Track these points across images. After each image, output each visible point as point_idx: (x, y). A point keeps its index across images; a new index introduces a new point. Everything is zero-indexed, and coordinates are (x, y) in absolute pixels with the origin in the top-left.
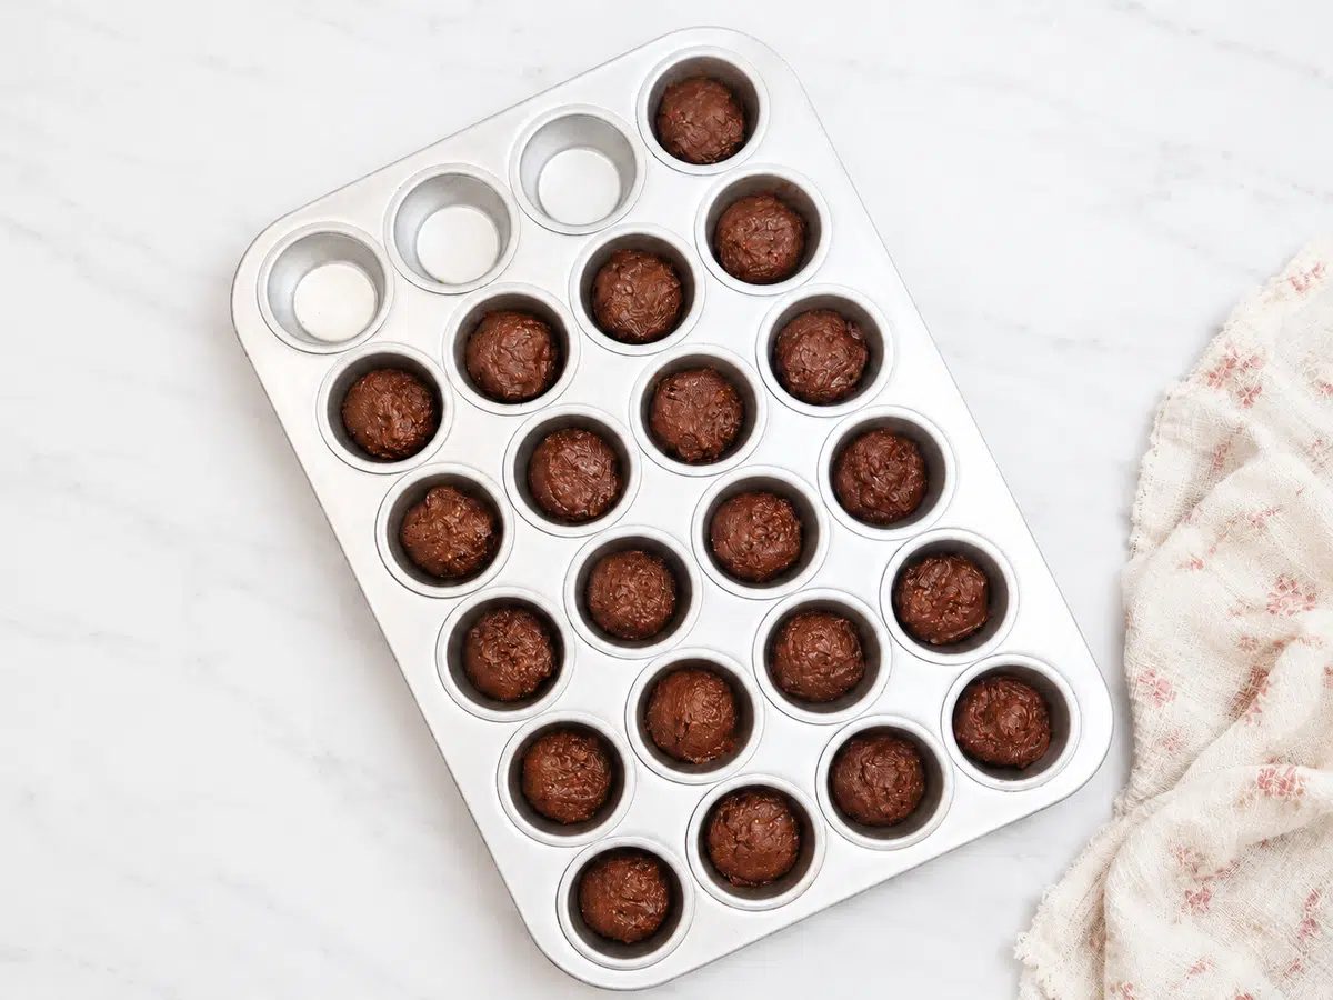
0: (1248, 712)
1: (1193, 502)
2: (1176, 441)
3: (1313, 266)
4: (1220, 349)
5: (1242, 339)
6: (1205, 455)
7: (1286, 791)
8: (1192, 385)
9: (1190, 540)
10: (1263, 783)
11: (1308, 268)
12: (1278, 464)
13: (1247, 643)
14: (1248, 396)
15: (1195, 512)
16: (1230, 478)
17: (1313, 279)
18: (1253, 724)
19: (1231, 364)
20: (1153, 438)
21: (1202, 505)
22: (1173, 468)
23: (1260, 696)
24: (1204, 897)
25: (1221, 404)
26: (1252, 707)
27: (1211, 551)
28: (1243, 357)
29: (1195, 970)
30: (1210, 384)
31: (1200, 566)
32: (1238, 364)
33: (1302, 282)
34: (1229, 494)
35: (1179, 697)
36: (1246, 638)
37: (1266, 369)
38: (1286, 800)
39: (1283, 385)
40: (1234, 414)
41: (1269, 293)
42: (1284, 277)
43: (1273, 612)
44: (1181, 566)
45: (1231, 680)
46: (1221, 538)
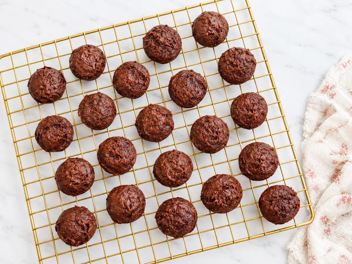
0: (335, 180)
1: (319, 125)
2: (314, 108)
3: (348, 61)
4: (324, 83)
5: (330, 81)
6: (321, 112)
7: (349, 201)
8: (317, 93)
9: (319, 135)
10: (343, 200)
11: (347, 61)
12: (342, 114)
13: (334, 162)
14: (332, 96)
15: (320, 128)
16: (328, 118)
17: (348, 64)
18: (337, 183)
19: (327, 87)
20: (308, 108)
21: (322, 125)
22: (313, 116)
23: (339, 176)
24: (329, 231)
25: (325, 98)
26: (337, 179)
27: (325, 138)
28: (330, 86)
29: (329, 251)
30: (322, 93)
31: (322, 142)
32: (330, 87)
33: (345, 65)
34: (328, 123)
35: (317, 176)
36: (334, 161)
37: (337, 88)
38: (349, 204)
39: (341, 93)
40: (329, 101)
41: (336, 68)
42: (340, 63)
43: (341, 154)
44: (316, 142)
45: (330, 172)
46: (327, 134)
